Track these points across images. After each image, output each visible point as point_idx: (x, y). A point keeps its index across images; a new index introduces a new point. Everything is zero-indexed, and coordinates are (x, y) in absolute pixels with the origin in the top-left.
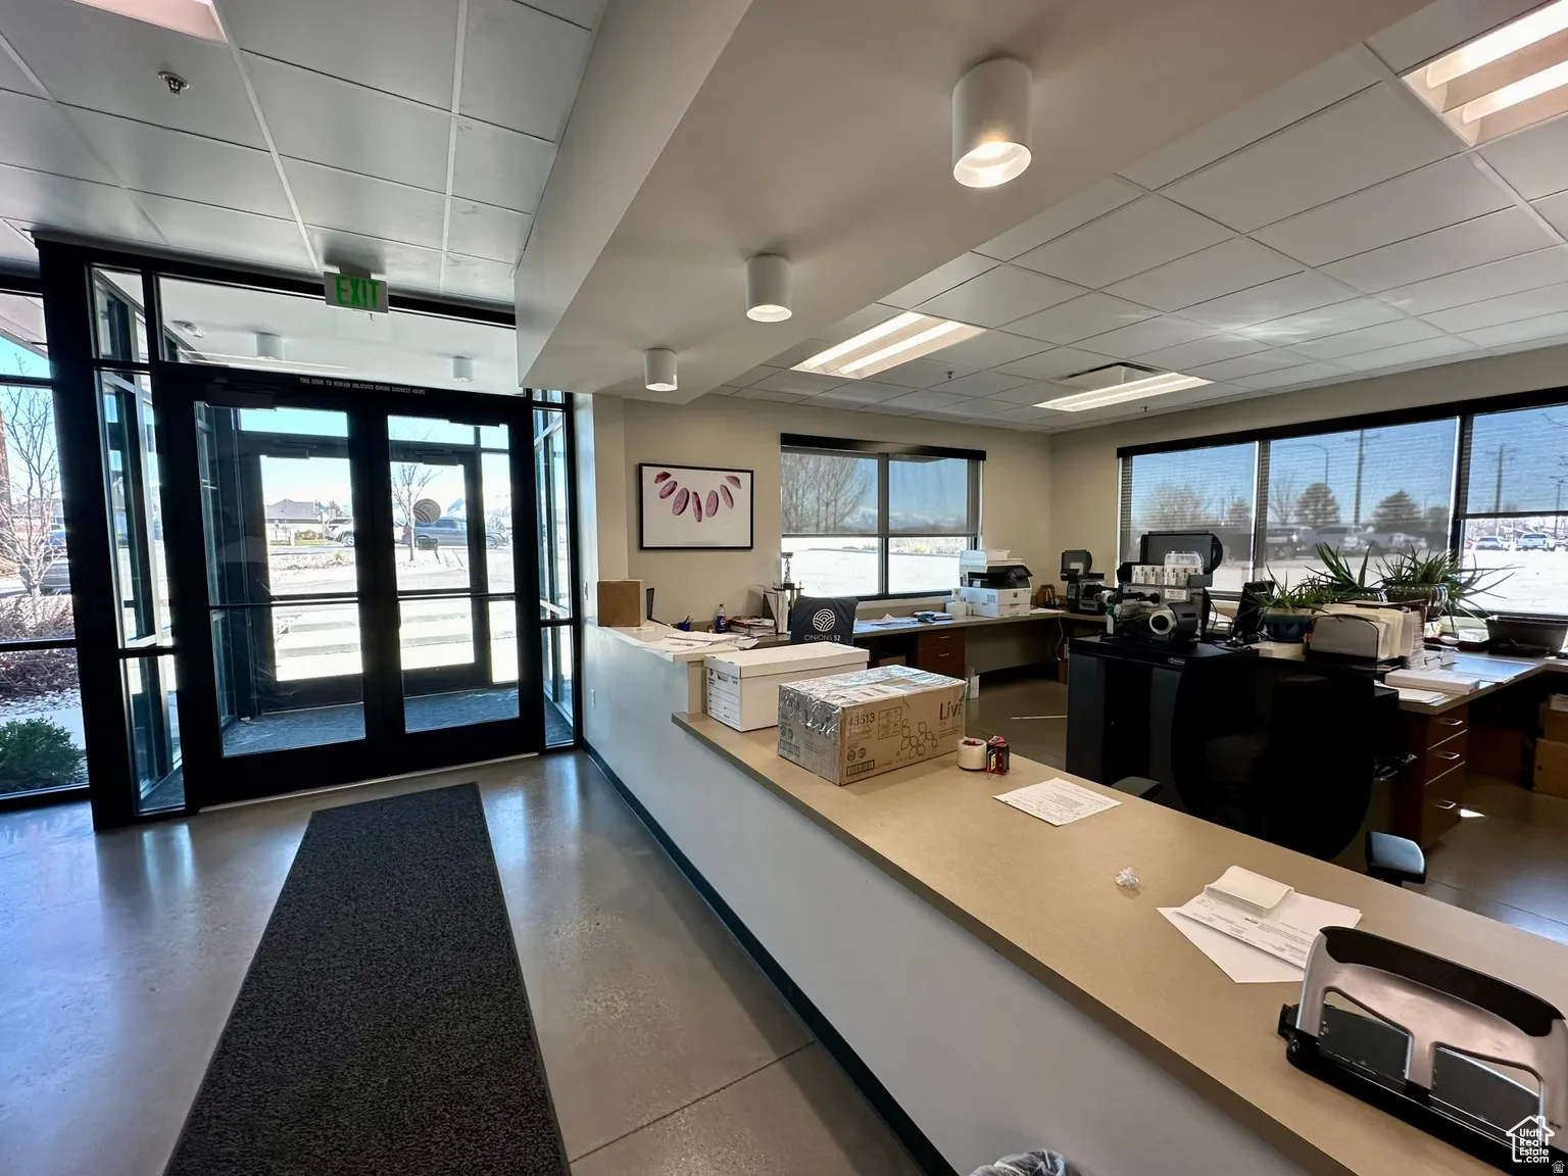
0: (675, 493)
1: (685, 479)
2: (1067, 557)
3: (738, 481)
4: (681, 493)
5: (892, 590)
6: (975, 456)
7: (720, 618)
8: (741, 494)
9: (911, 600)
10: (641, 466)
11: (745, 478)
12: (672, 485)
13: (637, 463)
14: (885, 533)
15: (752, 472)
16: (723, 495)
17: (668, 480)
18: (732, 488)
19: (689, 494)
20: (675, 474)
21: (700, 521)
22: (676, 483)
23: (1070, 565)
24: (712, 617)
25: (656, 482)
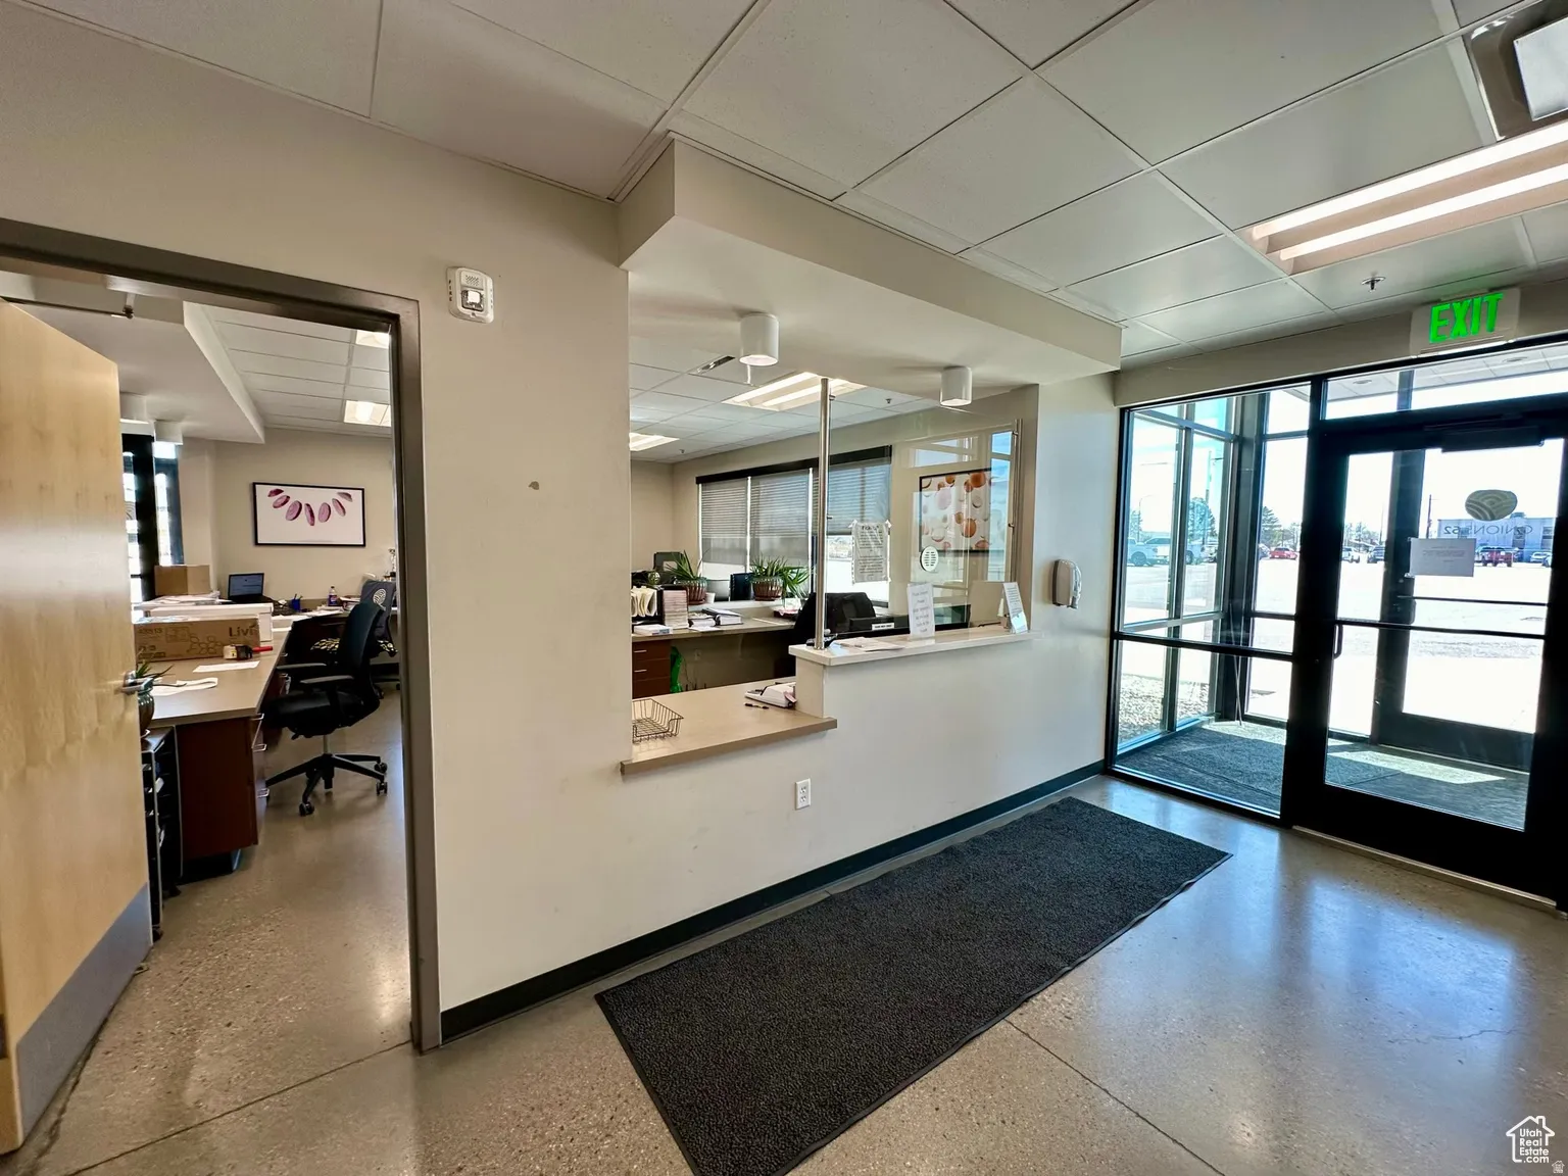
0: (287, 506)
1: (296, 495)
2: (660, 557)
3: (349, 496)
4: (294, 505)
7: (331, 596)
8: (354, 506)
10: (255, 484)
11: (357, 495)
12: (285, 498)
13: (252, 481)
15: (363, 490)
16: (336, 508)
17: (280, 495)
18: (343, 501)
19: (301, 505)
20: (287, 491)
21: (313, 525)
22: (288, 497)
23: (662, 564)
24: (326, 597)
25: (269, 496)
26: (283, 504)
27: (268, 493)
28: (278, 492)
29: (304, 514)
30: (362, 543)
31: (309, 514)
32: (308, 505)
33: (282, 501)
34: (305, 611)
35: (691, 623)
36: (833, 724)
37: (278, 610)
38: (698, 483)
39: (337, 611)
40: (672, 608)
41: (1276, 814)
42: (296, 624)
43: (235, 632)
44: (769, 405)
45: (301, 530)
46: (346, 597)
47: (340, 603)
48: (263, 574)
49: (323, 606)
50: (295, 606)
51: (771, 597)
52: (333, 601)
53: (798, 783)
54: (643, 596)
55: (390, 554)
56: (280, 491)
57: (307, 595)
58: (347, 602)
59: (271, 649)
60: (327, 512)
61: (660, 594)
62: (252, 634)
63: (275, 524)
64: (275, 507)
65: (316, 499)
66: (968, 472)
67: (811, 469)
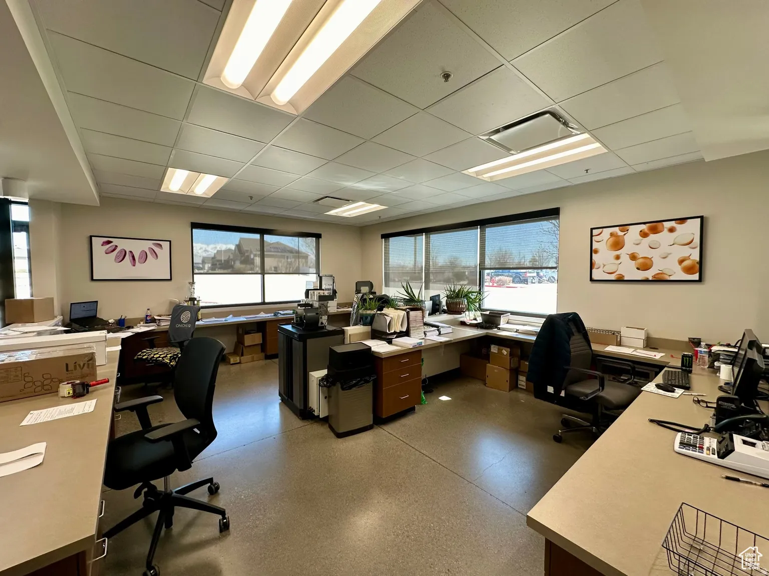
0: (116, 252)
1: (122, 244)
2: (359, 285)
3: (160, 245)
4: (121, 251)
5: (267, 301)
6: (318, 236)
7: (147, 316)
8: (164, 253)
9: (278, 305)
10: (91, 237)
11: (166, 245)
12: (114, 247)
13: (89, 235)
14: (263, 273)
15: (170, 241)
16: (152, 254)
17: (110, 245)
18: (156, 249)
19: (125, 252)
20: (115, 242)
21: (134, 265)
22: (116, 246)
23: (360, 288)
24: (143, 316)
25: (102, 245)
26: (114, 250)
27: (102, 243)
28: (109, 242)
29: (128, 258)
30: (169, 278)
31: (131, 258)
32: (131, 252)
33: (112, 249)
34: (129, 328)
35: (425, 334)
38: (382, 238)
39: (152, 327)
43: (71, 367)
44: (486, 176)
45: (125, 269)
46: (158, 316)
47: (153, 321)
48: (97, 302)
49: (142, 323)
50: (121, 325)
51: (459, 312)
52: (149, 320)
54: (398, 316)
55: (189, 285)
56: (111, 242)
57: (129, 315)
58: (159, 320)
60: (144, 257)
61: (408, 314)
62: (88, 367)
63: (106, 265)
64: (106, 253)
65: (137, 247)
66: (644, 223)
67: (479, 227)
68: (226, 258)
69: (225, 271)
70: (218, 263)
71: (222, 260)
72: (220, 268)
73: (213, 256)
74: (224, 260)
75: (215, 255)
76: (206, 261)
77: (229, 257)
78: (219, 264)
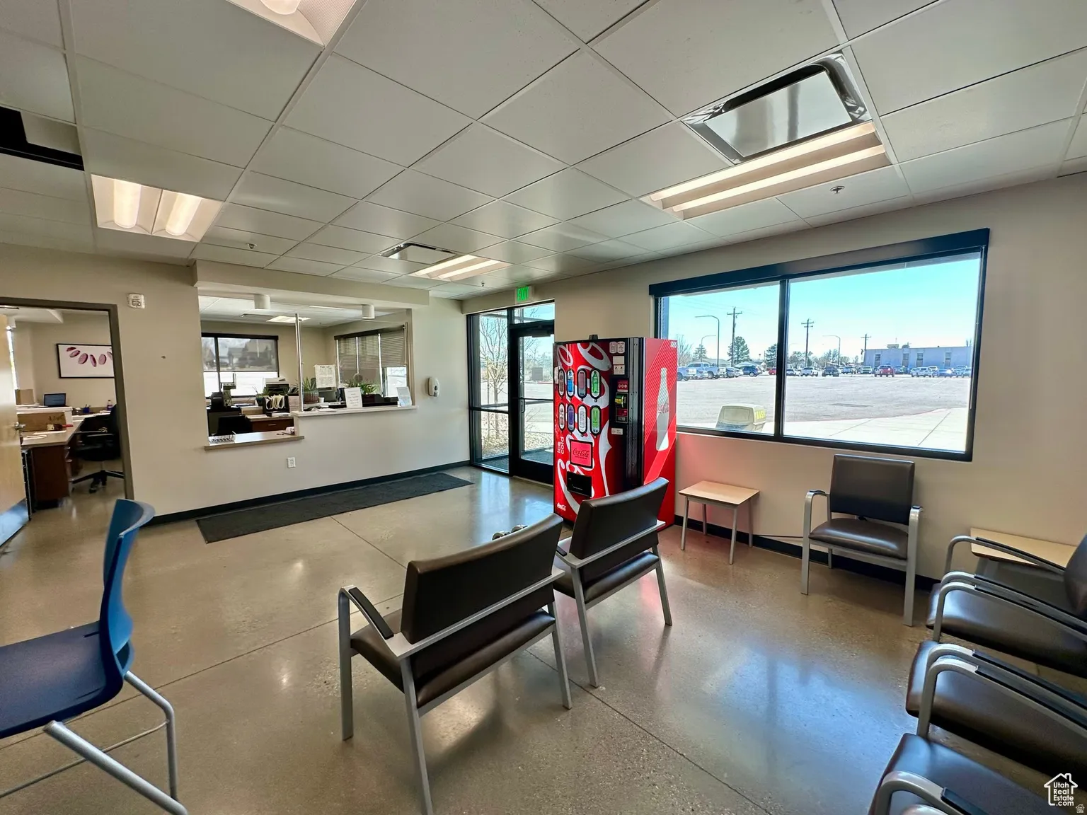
0: (79, 356)
1: (84, 350)
4: (83, 355)
6: (275, 338)
10: (57, 345)
13: (56, 343)
17: (74, 350)
19: (87, 356)
20: (78, 348)
21: (95, 366)
22: (79, 351)
26: (78, 354)
28: (72, 349)
29: (89, 360)
31: (92, 360)
32: (92, 356)
33: (74, 354)
34: (93, 413)
36: (303, 438)
37: (74, 412)
38: (335, 339)
40: (293, 405)
41: (507, 471)
42: (86, 419)
43: (52, 418)
48: (65, 394)
50: (86, 411)
53: (289, 459)
54: (276, 400)
56: (75, 348)
57: (93, 405)
59: (71, 426)
60: (104, 359)
61: (286, 399)
62: (61, 419)
63: (71, 366)
65: (97, 352)
68: (263, 350)
69: (258, 368)
70: (248, 357)
71: (256, 353)
72: (252, 365)
73: (244, 347)
74: (260, 353)
75: (246, 346)
76: (233, 354)
77: (267, 348)
78: (251, 359)
